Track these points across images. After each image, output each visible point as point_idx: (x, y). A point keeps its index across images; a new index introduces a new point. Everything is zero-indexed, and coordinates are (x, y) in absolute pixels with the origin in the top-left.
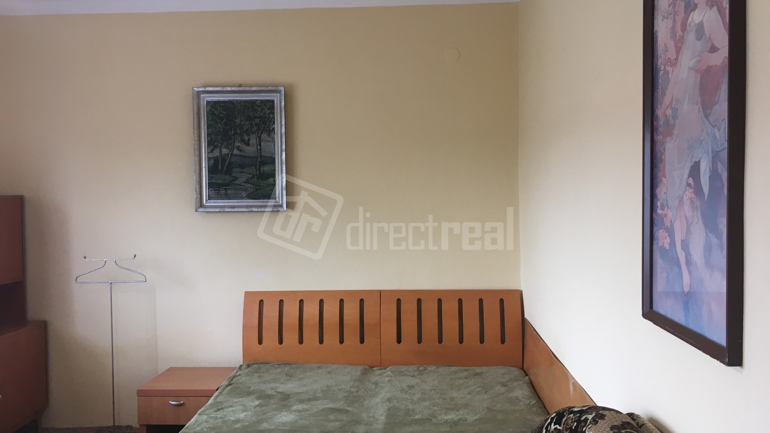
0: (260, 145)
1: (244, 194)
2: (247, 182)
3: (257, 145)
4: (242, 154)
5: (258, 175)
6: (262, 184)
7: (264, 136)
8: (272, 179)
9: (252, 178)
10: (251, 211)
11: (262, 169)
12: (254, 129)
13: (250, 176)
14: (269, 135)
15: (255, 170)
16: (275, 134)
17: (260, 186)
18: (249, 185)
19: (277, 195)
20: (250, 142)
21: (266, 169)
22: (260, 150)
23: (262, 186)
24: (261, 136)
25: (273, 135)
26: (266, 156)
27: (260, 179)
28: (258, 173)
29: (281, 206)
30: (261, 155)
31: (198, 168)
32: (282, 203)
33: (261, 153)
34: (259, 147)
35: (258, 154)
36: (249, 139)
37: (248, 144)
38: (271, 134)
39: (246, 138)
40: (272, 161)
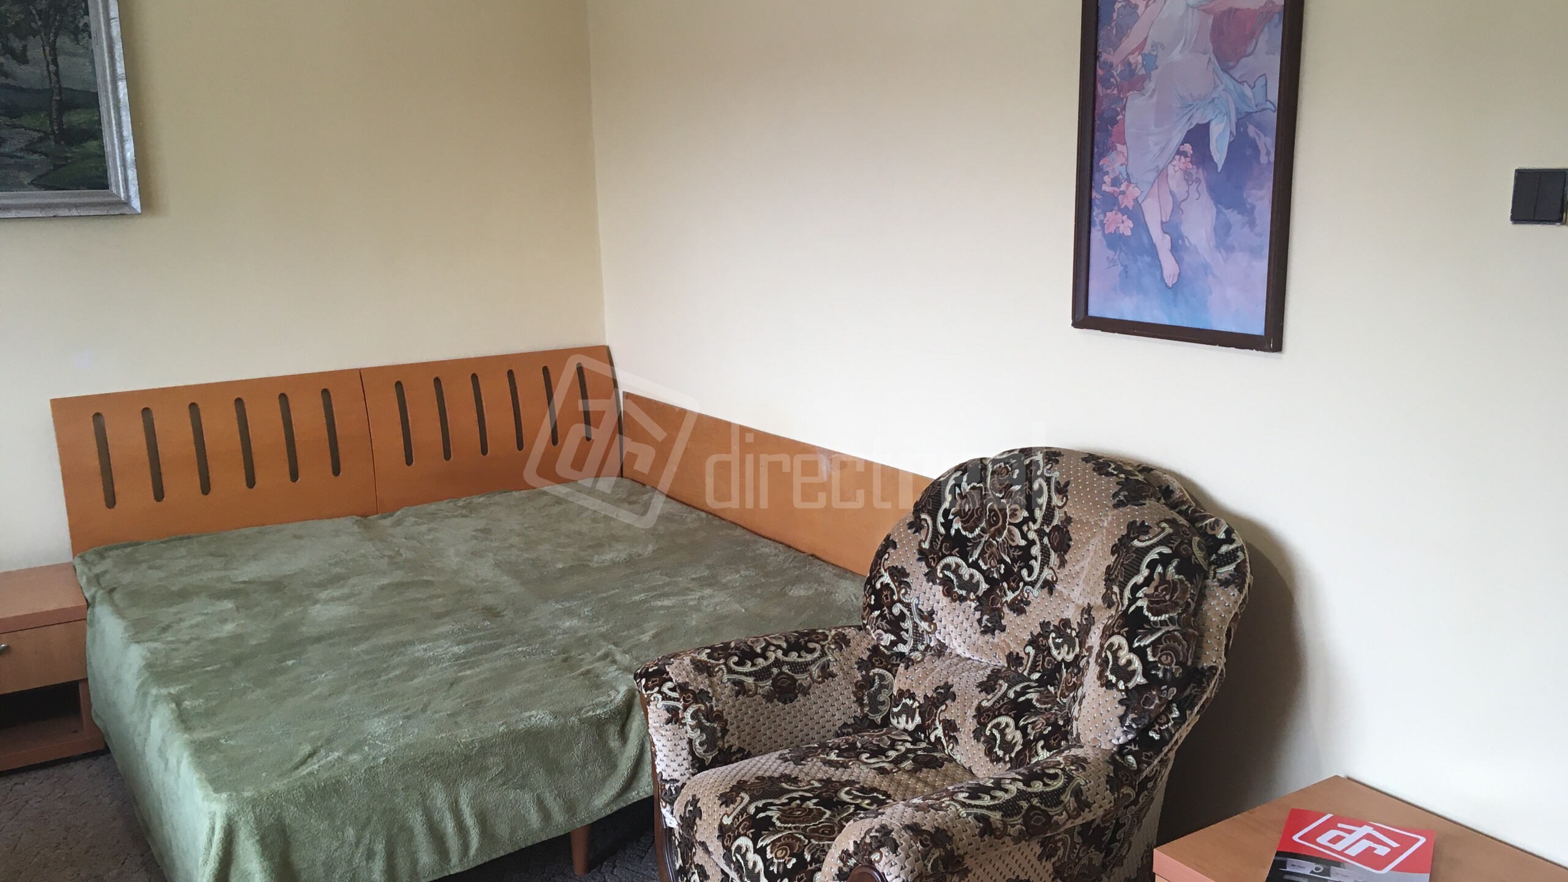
0: (55, 62)
1: (26, 178)
2: (30, 148)
3: (48, 62)
4: (10, 81)
5: (57, 132)
6: (69, 155)
7: (64, 42)
8: (91, 145)
9: (41, 140)
10: (55, 216)
11: (65, 119)
12: (36, 24)
13: (36, 135)
14: (78, 42)
15: (48, 122)
16: (90, 38)
17: (67, 158)
18: (36, 157)
19: (112, 180)
20: (28, 53)
21: (76, 118)
22: (57, 74)
23: (71, 158)
24: (54, 41)
25: (85, 41)
26: (72, 90)
27: (63, 143)
28: (55, 128)
29: (127, 203)
30: (60, 86)
32: (128, 197)
33: (58, 81)
34: (52, 68)
35: (51, 83)
36: (25, 47)
37: (22, 58)
38: (80, 37)
39: (17, 44)
40: (91, 101)
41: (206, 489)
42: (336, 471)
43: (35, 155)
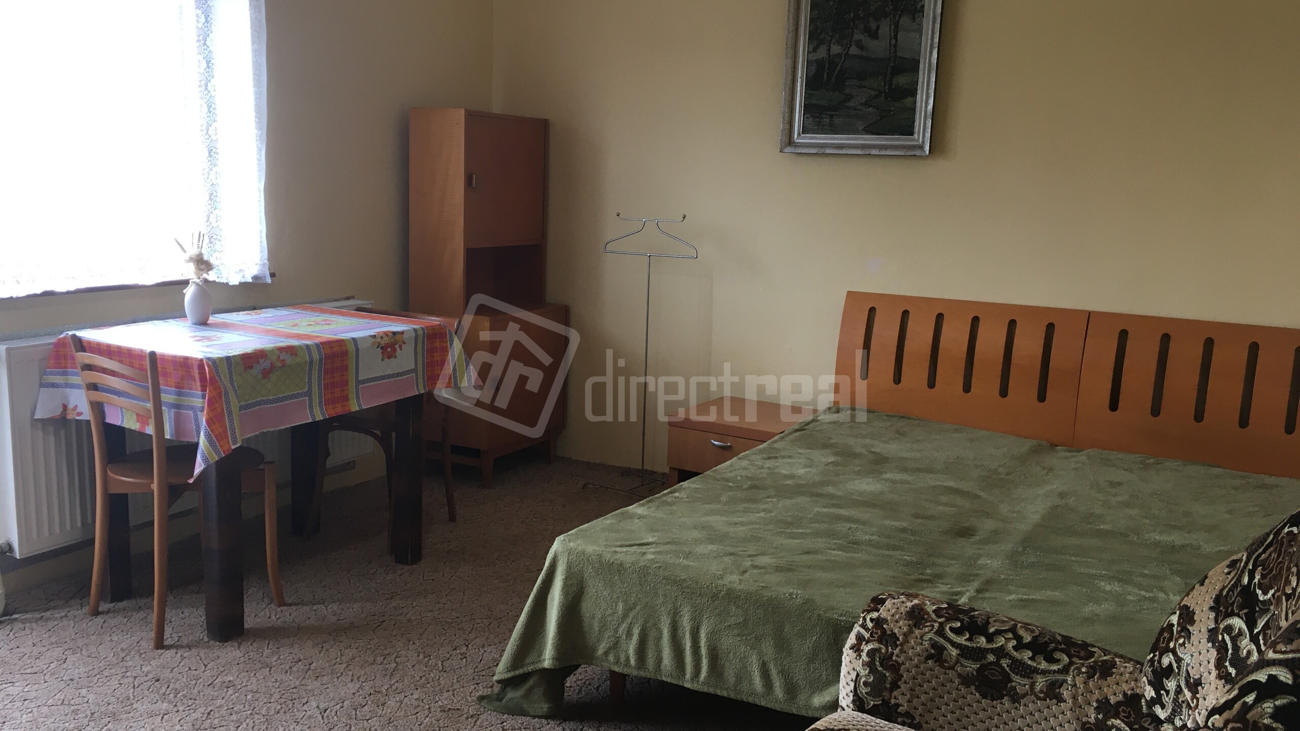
0: (896, 37)
1: (860, 125)
2: (867, 104)
3: (891, 37)
4: (864, 54)
5: (887, 91)
6: (892, 109)
7: (905, 21)
8: (910, 99)
9: (876, 97)
10: (869, 154)
11: (894, 81)
12: (889, 8)
13: (873, 93)
14: (914, 19)
15: (883, 83)
16: (923, 16)
17: (890, 111)
18: (870, 109)
19: (916, 129)
20: (880, 31)
21: (902, 80)
22: (895, 46)
23: (893, 111)
24: (898, 21)
25: (919, 19)
26: (904, 58)
27: (889, 99)
28: (887, 87)
29: (921, 147)
30: (896, 56)
31: (790, 77)
32: (923, 142)
33: (895, 52)
34: (893, 42)
35: (890, 53)
36: (878, 27)
37: (874, 35)
38: (917, 16)
39: (873, 25)
40: (913, 67)
41: (931, 384)
42: (1042, 397)
43: (870, 108)
